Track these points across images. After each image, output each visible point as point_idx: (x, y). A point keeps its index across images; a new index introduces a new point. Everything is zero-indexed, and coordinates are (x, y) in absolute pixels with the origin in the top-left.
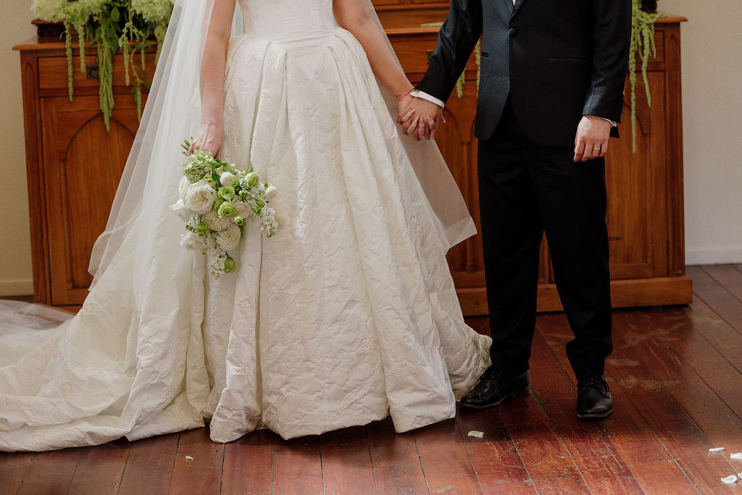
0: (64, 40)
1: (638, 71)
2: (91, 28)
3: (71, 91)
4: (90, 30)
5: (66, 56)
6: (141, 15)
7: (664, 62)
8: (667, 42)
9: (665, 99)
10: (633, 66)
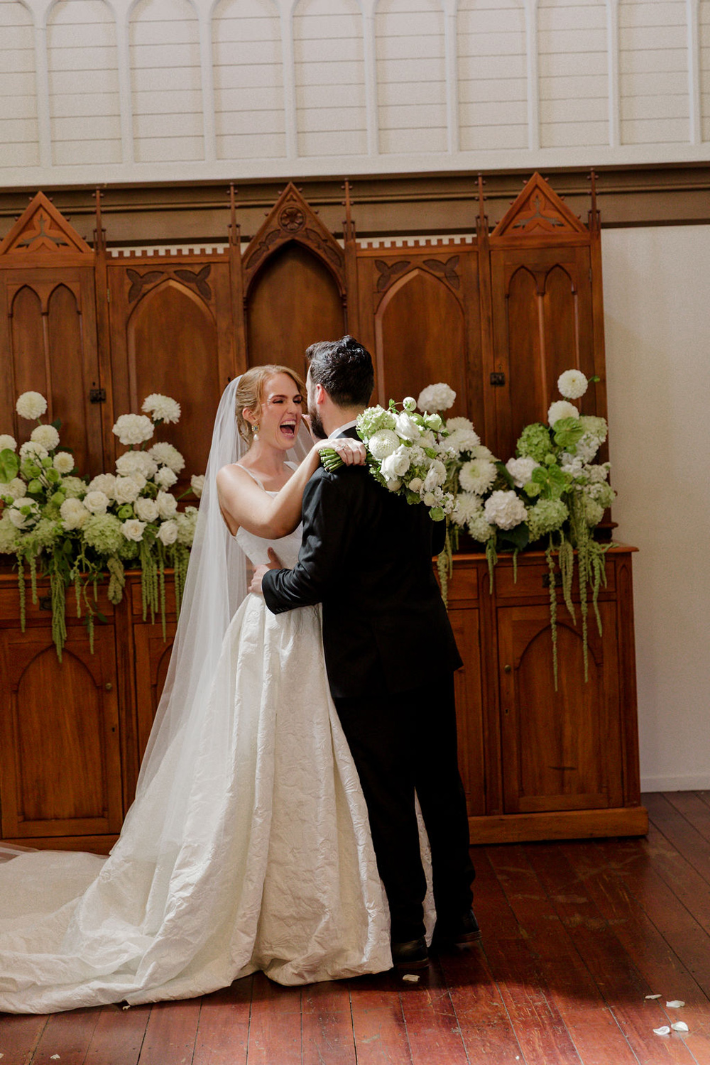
0: (16, 571)
1: (589, 601)
2: (45, 559)
3: (23, 622)
4: (44, 562)
5: (18, 588)
6: (93, 547)
7: (616, 591)
8: (618, 572)
9: (617, 628)
10: (583, 596)
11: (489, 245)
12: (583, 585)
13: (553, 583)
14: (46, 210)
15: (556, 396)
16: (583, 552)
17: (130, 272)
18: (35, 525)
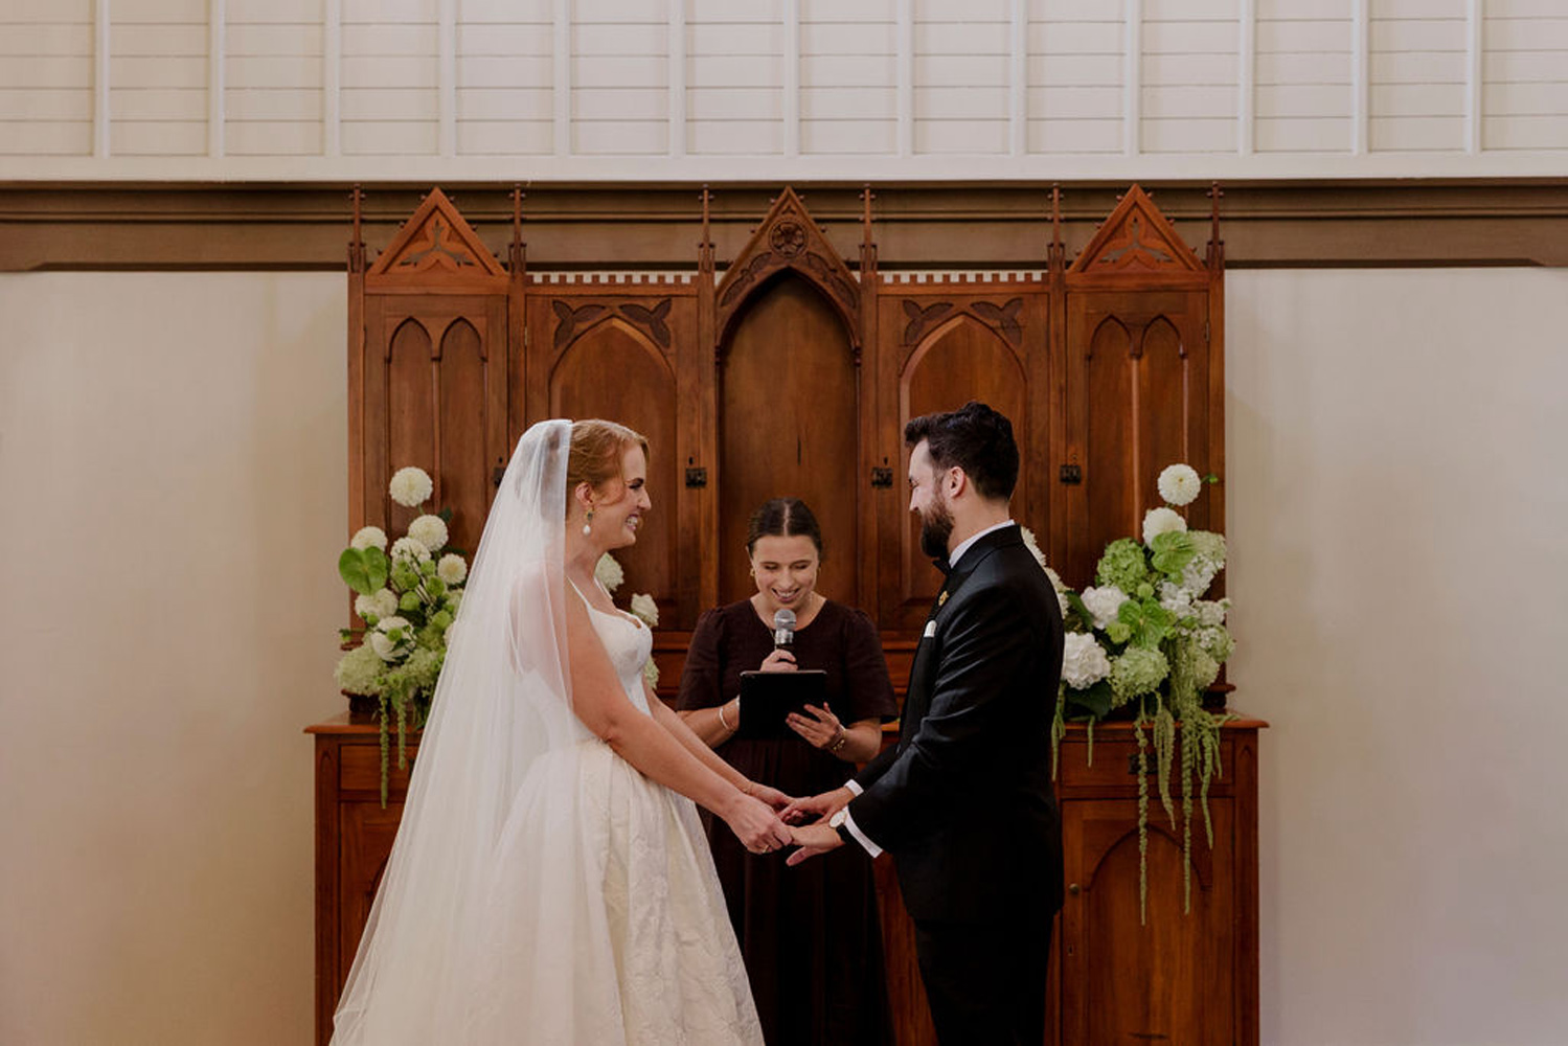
0: (378, 721)
1: (1196, 796)
2: (420, 706)
3: (384, 794)
4: (418, 709)
5: (379, 745)
7: (1234, 783)
8: (1237, 756)
9: (1233, 838)
10: (1187, 789)
11: (1066, 286)
12: (1187, 773)
13: (1145, 768)
14: (444, 215)
15: (1154, 500)
16: (1189, 725)
17: (558, 304)
18: (407, 656)
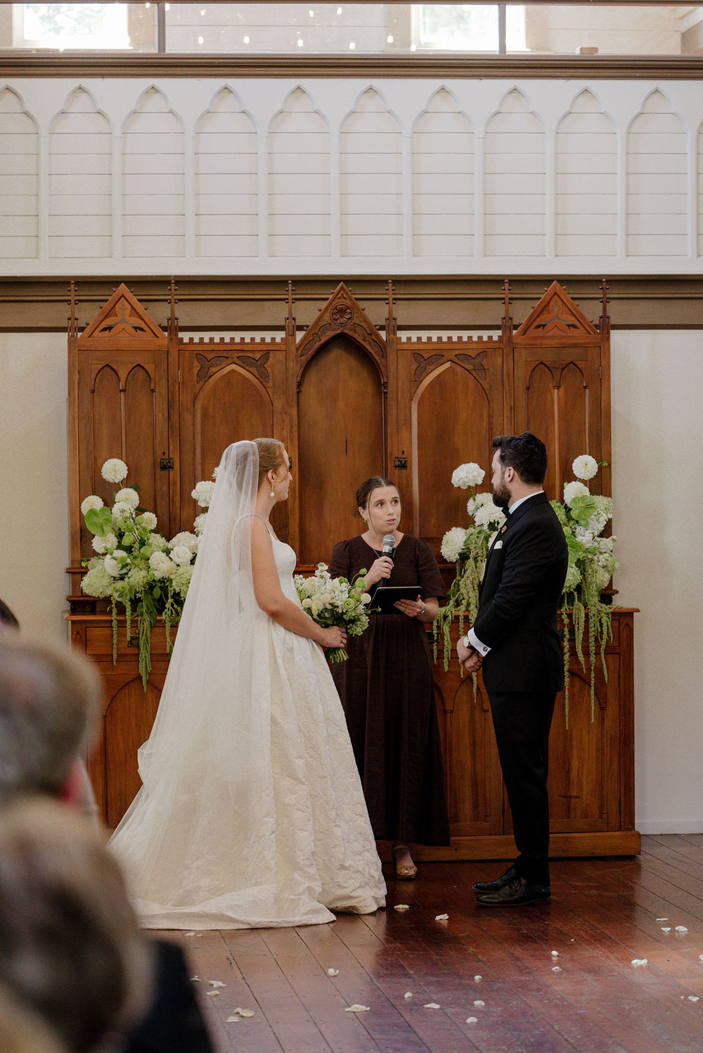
0: (111, 612)
1: (597, 654)
3: (115, 656)
5: (111, 627)
6: (179, 593)
7: (619, 645)
8: (622, 629)
9: (619, 678)
10: (592, 648)
11: (513, 343)
12: (592, 640)
13: (568, 637)
14: (127, 300)
15: (569, 476)
16: (593, 611)
17: (200, 356)
18: (127, 574)
